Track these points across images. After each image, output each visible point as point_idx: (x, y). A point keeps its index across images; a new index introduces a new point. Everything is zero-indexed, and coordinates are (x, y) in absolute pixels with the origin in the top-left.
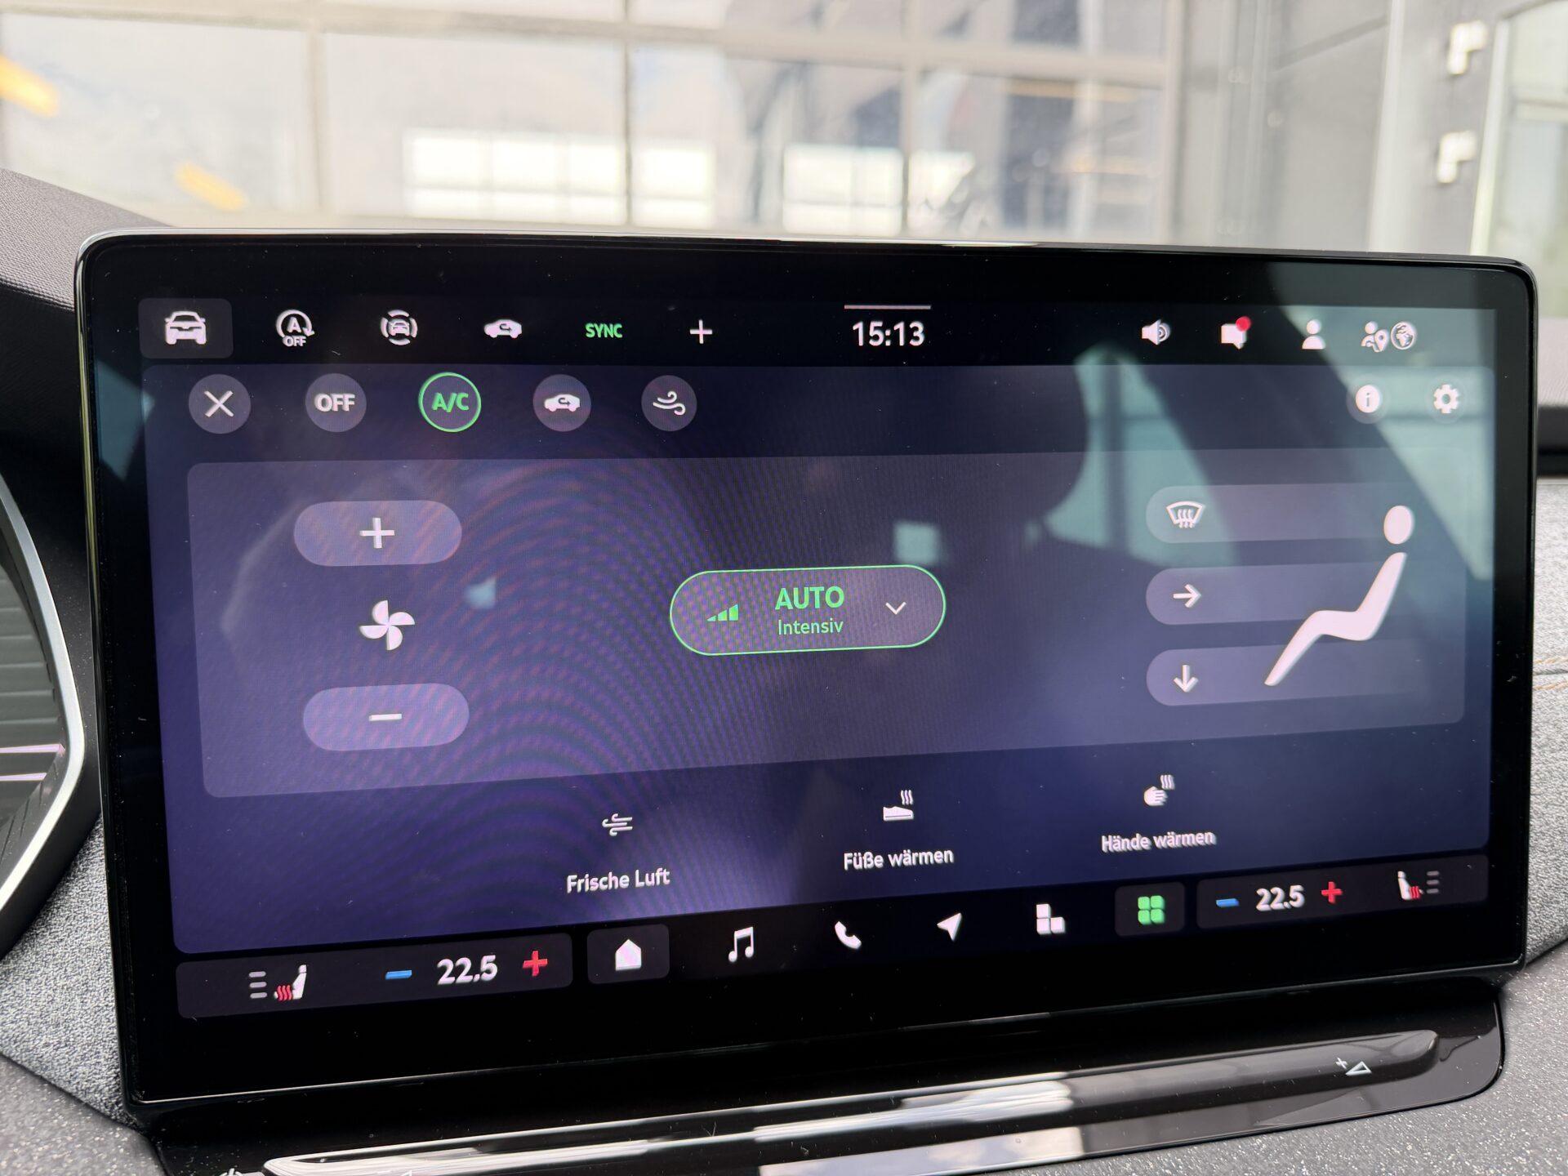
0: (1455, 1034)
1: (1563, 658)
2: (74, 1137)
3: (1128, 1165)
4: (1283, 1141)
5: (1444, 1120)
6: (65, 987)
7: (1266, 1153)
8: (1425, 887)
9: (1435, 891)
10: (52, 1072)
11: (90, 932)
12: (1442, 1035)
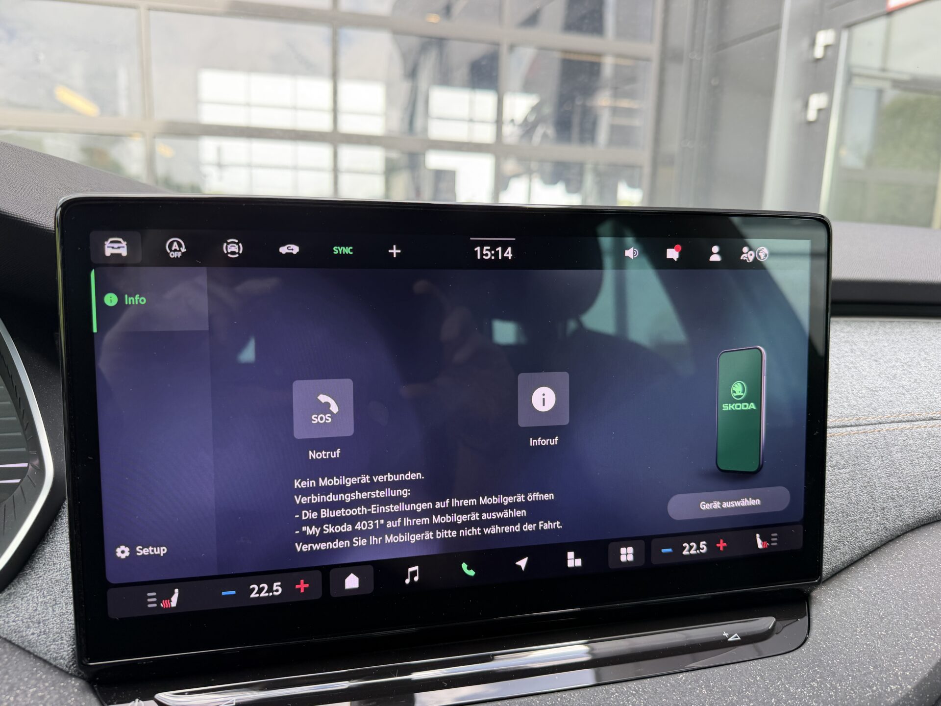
0: (786, 619)
1: (847, 419)
2: (49, 684)
3: (613, 689)
4: (693, 676)
5: (776, 664)
6: (43, 602)
7: (686, 681)
8: (770, 542)
9: (776, 544)
10: (36, 648)
11: (57, 572)
12: (778, 619)
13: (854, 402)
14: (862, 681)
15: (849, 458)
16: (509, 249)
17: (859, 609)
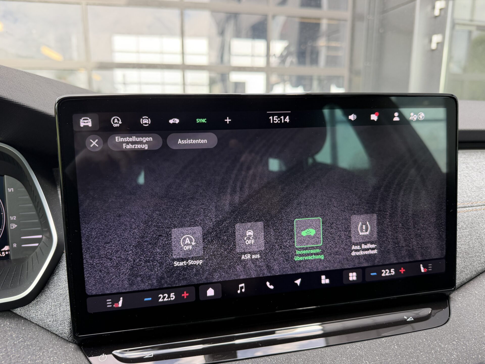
0: (437, 309)
1: (466, 203)
2: (59, 346)
3: (348, 346)
4: (390, 339)
5: (433, 333)
6: (55, 305)
7: (386, 342)
8: (428, 269)
9: (431, 270)
10: (52, 329)
11: (61, 290)
12: (433, 309)
13: (469, 194)
14: (480, 341)
15: (468, 224)
16: (288, 117)
17: (476, 303)
